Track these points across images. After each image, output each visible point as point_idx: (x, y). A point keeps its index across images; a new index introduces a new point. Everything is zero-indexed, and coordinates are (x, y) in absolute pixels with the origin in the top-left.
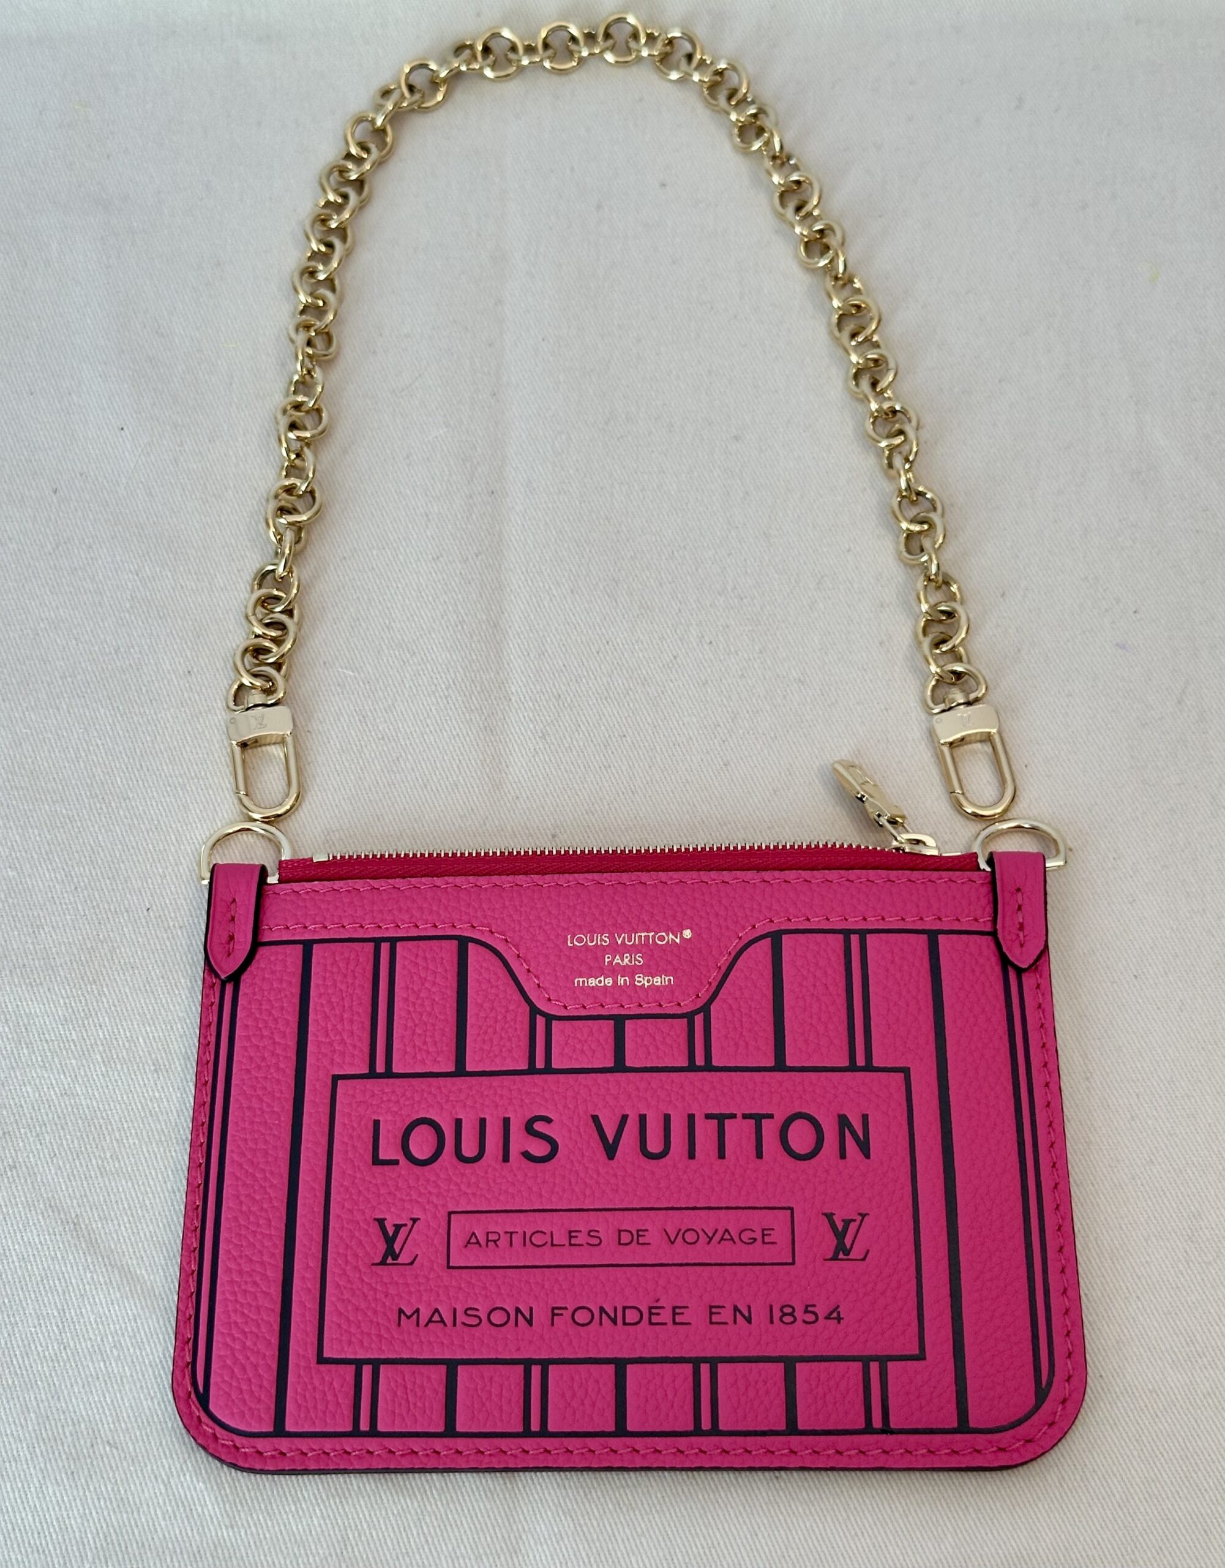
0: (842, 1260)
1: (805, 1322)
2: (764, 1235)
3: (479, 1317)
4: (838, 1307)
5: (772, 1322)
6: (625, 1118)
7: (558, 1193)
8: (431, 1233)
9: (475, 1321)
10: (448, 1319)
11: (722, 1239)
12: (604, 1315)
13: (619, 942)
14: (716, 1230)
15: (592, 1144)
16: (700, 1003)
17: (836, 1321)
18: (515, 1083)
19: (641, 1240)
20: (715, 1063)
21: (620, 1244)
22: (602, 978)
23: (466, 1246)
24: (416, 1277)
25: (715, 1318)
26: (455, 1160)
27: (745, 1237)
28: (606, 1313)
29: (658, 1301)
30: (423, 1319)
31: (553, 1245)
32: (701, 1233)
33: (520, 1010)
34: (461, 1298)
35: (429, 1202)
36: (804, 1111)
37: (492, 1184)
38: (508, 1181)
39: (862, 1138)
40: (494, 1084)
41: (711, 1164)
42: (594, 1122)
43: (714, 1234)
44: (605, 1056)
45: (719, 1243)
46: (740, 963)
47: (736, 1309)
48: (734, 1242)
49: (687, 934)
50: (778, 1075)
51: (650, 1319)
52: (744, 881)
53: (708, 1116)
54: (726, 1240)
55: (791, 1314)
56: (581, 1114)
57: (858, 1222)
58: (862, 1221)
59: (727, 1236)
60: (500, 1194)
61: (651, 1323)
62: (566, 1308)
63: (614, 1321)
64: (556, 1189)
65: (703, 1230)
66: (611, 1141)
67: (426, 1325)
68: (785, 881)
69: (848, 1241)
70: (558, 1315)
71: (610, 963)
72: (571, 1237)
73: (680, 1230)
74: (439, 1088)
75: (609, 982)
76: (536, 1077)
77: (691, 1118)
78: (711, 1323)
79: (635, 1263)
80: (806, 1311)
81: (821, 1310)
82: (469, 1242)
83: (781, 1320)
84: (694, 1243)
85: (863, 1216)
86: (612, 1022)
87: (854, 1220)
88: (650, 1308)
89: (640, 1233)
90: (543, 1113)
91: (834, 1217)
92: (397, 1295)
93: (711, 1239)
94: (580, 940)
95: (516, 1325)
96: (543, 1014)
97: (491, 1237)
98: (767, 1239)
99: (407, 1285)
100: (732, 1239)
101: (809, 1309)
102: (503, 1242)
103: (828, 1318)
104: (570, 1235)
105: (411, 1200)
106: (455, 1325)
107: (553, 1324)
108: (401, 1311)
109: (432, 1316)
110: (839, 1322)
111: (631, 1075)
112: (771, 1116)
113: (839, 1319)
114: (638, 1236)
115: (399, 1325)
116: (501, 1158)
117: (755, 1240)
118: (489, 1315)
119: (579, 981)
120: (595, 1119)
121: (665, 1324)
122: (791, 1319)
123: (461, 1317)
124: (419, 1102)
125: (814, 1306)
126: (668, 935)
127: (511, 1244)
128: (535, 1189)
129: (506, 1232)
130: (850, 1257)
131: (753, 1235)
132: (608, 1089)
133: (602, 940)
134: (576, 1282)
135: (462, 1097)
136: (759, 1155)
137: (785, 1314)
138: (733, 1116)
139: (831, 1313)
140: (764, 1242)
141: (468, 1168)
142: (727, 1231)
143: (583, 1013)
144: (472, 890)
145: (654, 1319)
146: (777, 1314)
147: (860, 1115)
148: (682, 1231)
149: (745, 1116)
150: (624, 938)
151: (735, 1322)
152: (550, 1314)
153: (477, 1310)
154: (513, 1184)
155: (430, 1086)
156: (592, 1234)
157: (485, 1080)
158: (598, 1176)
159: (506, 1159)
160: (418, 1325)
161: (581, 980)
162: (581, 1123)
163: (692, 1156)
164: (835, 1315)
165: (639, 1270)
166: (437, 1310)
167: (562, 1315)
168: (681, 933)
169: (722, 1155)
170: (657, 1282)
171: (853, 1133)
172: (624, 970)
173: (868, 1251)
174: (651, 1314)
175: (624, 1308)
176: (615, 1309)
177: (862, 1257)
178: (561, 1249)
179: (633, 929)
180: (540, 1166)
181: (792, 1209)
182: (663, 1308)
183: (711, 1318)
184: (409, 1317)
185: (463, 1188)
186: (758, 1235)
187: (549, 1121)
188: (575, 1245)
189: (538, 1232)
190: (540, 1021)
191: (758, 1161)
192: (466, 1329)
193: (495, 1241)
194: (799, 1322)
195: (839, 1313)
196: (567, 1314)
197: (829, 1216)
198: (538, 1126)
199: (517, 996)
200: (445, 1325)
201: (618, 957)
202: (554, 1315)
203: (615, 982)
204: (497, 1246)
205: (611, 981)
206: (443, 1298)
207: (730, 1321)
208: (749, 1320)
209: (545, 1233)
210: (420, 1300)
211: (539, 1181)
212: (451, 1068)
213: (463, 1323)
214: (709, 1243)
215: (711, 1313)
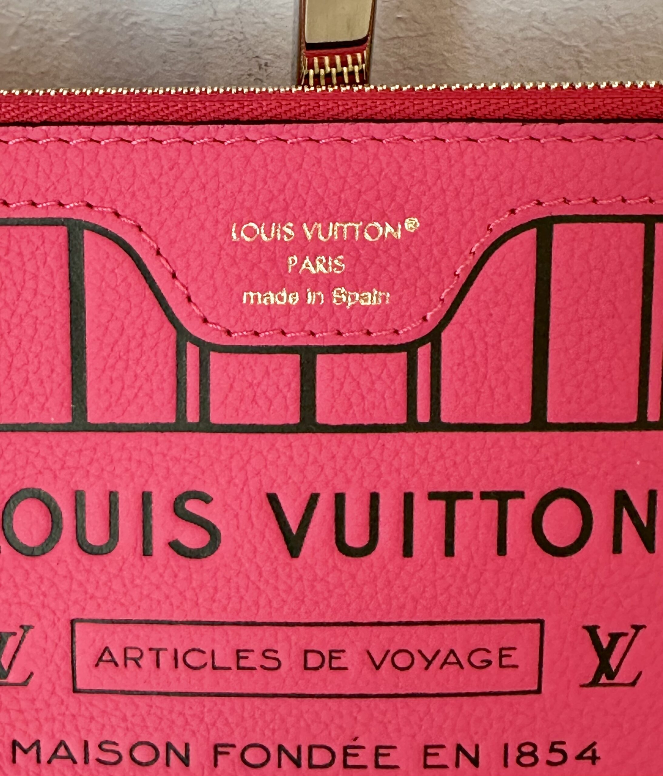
0: (604, 685)
1: (549, 763)
2: (501, 657)
3: (118, 753)
4: (594, 744)
5: (506, 765)
6: (314, 498)
7: (220, 601)
8: (50, 646)
9: (113, 758)
10: (78, 754)
11: (445, 662)
12: (283, 755)
13: (309, 237)
14: (438, 652)
15: (267, 535)
16: (426, 331)
17: (590, 761)
18: (157, 444)
19: (335, 664)
20: (445, 418)
21: (306, 668)
22: (284, 294)
23: (97, 665)
24: (33, 701)
25: (431, 761)
26: (77, 551)
27: (476, 659)
28: (287, 752)
29: (355, 739)
30: (46, 752)
31: (214, 668)
32: (417, 656)
33: (163, 336)
34: (94, 730)
35: (43, 606)
36: (566, 486)
37: (129, 585)
38: (151, 583)
39: (645, 525)
40: (128, 445)
41: (435, 564)
42: (271, 503)
43: (434, 658)
44: (286, 408)
45: (441, 667)
46: (488, 268)
47: (459, 748)
48: (462, 667)
49: (411, 224)
50: (536, 437)
51: (345, 761)
52: (500, 138)
53: (433, 496)
54: (450, 663)
55: (532, 754)
56: (253, 493)
57: (629, 638)
58: (635, 635)
59: (452, 659)
60: (140, 600)
61: (346, 766)
62: (233, 746)
63: (297, 763)
64: (218, 596)
65: (420, 652)
66: (294, 532)
67: (49, 762)
68: (564, 139)
69: (613, 662)
70: (222, 753)
71: (297, 268)
72: (239, 658)
73: (388, 651)
74: (50, 447)
75: (293, 299)
76: (187, 436)
77: (409, 498)
78: (426, 766)
79: (326, 692)
80: (552, 750)
81: (571, 751)
82: (100, 659)
83: (518, 762)
84: (408, 668)
85: (637, 628)
86: (298, 357)
87: (626, 634)
88: (345, 748)
89: (334, 655)
90: (198, 487)
91: (598, 630)
92: (9, 724)
93: (430, 663)
94: (250, 232)
95: (168, 764)
96: (197, 342)
97: (131, 654)
98: (505, 661)
99: (21, 711)
100: (459, 662)
101: (556, 746)
102: (147, 661)
103: (580, 757)
104: (238, 654)
105: (20, 603)
106: (86, 761)
107: (216, 765)
108: (15, 744)
109: (56, 750)
110: (594, 763)
111: (324, 438)
112: (520, 495)
113: (594, 759)
114: (331, 658)
115: (14, 761)
116: (140, 549)
117: (489, 663)
118: (131, 751)
119: (249, 297)
120: (273, 499)
121: (365, 767)
122: (531, 760)
123: (93, 752)
124: (23, 468)
125: (563, 743)
126: (384, 226)
127: (158, 665)
128: (189, 594)
129: (151, 649)
130: (615, 681)
131: (487, 657)
132: (291, 458)
133: (283, 233)
134: (246, 715)
135: (84, 461)
136: (502, 549)
137: (523, 754)
138: (467, 495)
139: (585, 751)
140: (501, 666)
141: (96, 563)
142: (452, 652)
143: (255, 342)
144: (85, 148)
145: (351, 761)
146: (513, 753)
147: (646, 492)
148: (391, 653)
149: (484, 495)
150: (317, 230)
151: (457, 765)
152: (212, 753)
153: (116, 744)
154: (158, 587)
155: (36, 444)
156: (267, 654)
157: (116, 439)
158: (277, 581)
159: (147, 552)
160: (39, 761)
161: (252, 294)
162: (253, 506)
163: (407, 551)
164: (589, 754)
165: (331, 702)
166: (62, 743)
167: (228, 753)
168: (403, 225)
169: (449, 551)
170: (356, 718)
171: (634, 515)
172: (316, 281)
173: (640, 674)
174: (346, 754)
175: (310, 748)
176: (299, 749)
177: (631, 681)
178: (228, 673)
179: (331, 215)
180: (194, 563)
181: (541, 622)
182: (363, 747)
183: (425, 760)
184: (25, 752)
185: (91, 589)
186: (494, 657)
187: (206, 499)
188: (244, 668)
189: (194, 650)
190: (192, 351)
191: (501, 559)
192: (102, 768)
193: (136, 660)
194: (541, 764)
195: (594, 752)
196: (235, 753)
197: (592, 630)
198: (191, 506)
199: (157, 314)
200: (75, 762)
201: (307, 260)
202: (216, 753)
203: (303, 299)
204: (139, 666)
205: (297, 298)
206: (69, 727)
207: (451, 764)
208: (475, 762)
209: (204, 652)
210: (40, 728)
211: (194, 584)
212: (66, 419)
213: (98, 760)
214: (427, 668)
215: (426, 754)
